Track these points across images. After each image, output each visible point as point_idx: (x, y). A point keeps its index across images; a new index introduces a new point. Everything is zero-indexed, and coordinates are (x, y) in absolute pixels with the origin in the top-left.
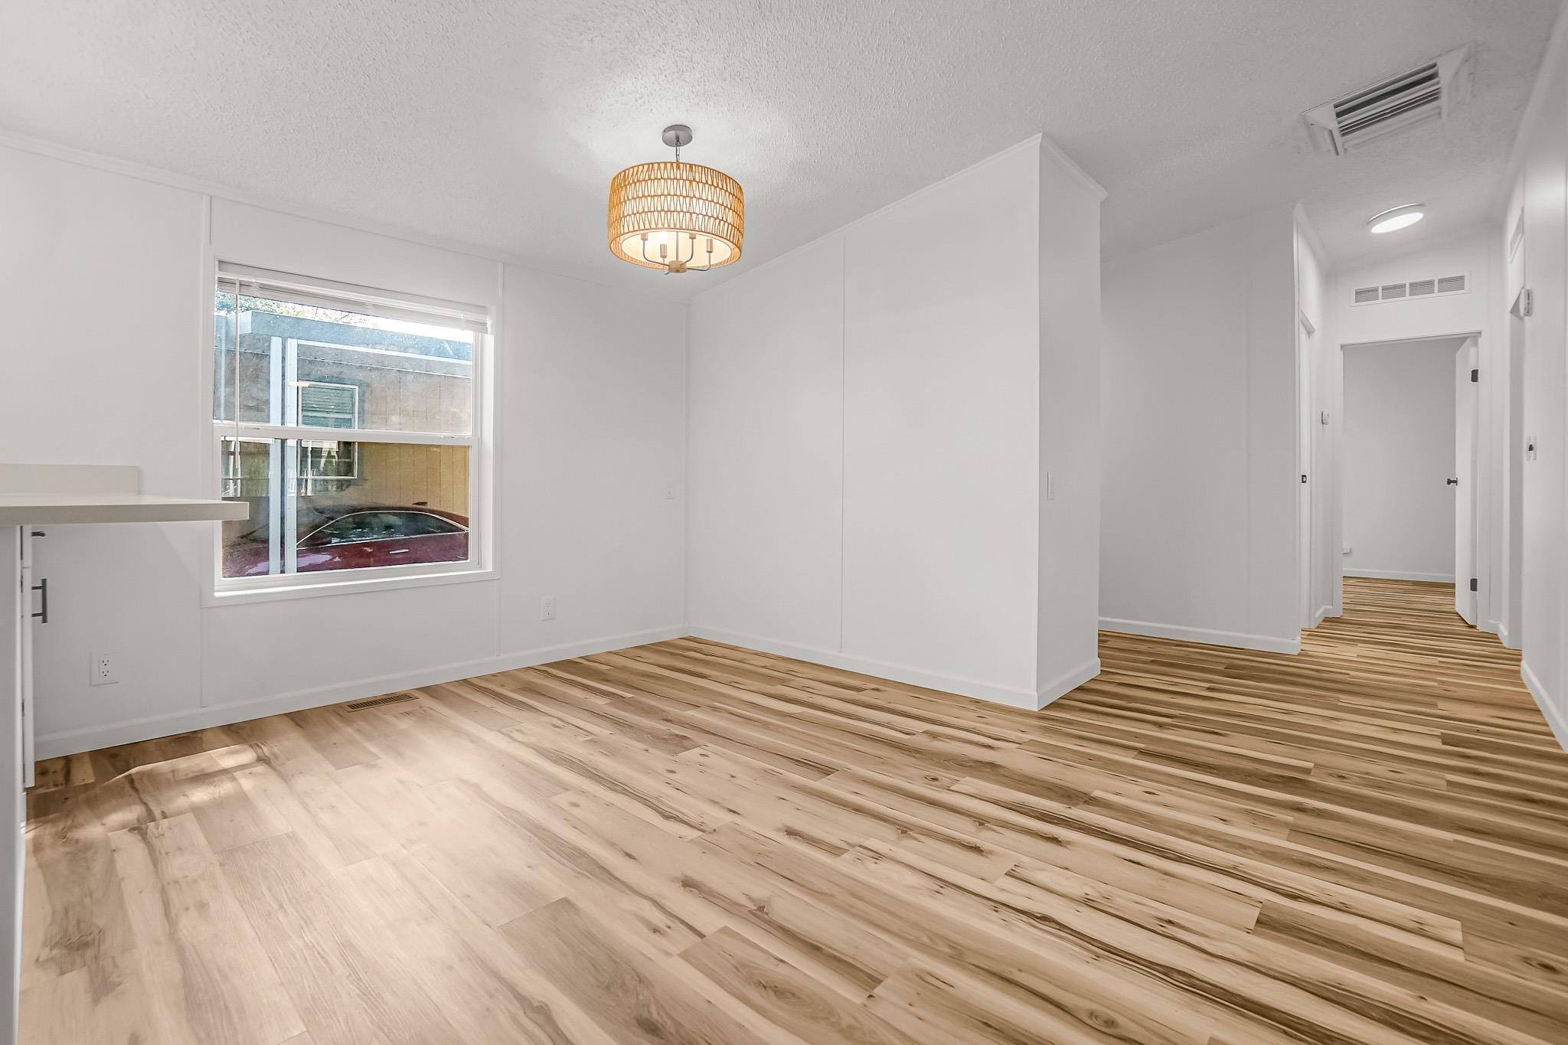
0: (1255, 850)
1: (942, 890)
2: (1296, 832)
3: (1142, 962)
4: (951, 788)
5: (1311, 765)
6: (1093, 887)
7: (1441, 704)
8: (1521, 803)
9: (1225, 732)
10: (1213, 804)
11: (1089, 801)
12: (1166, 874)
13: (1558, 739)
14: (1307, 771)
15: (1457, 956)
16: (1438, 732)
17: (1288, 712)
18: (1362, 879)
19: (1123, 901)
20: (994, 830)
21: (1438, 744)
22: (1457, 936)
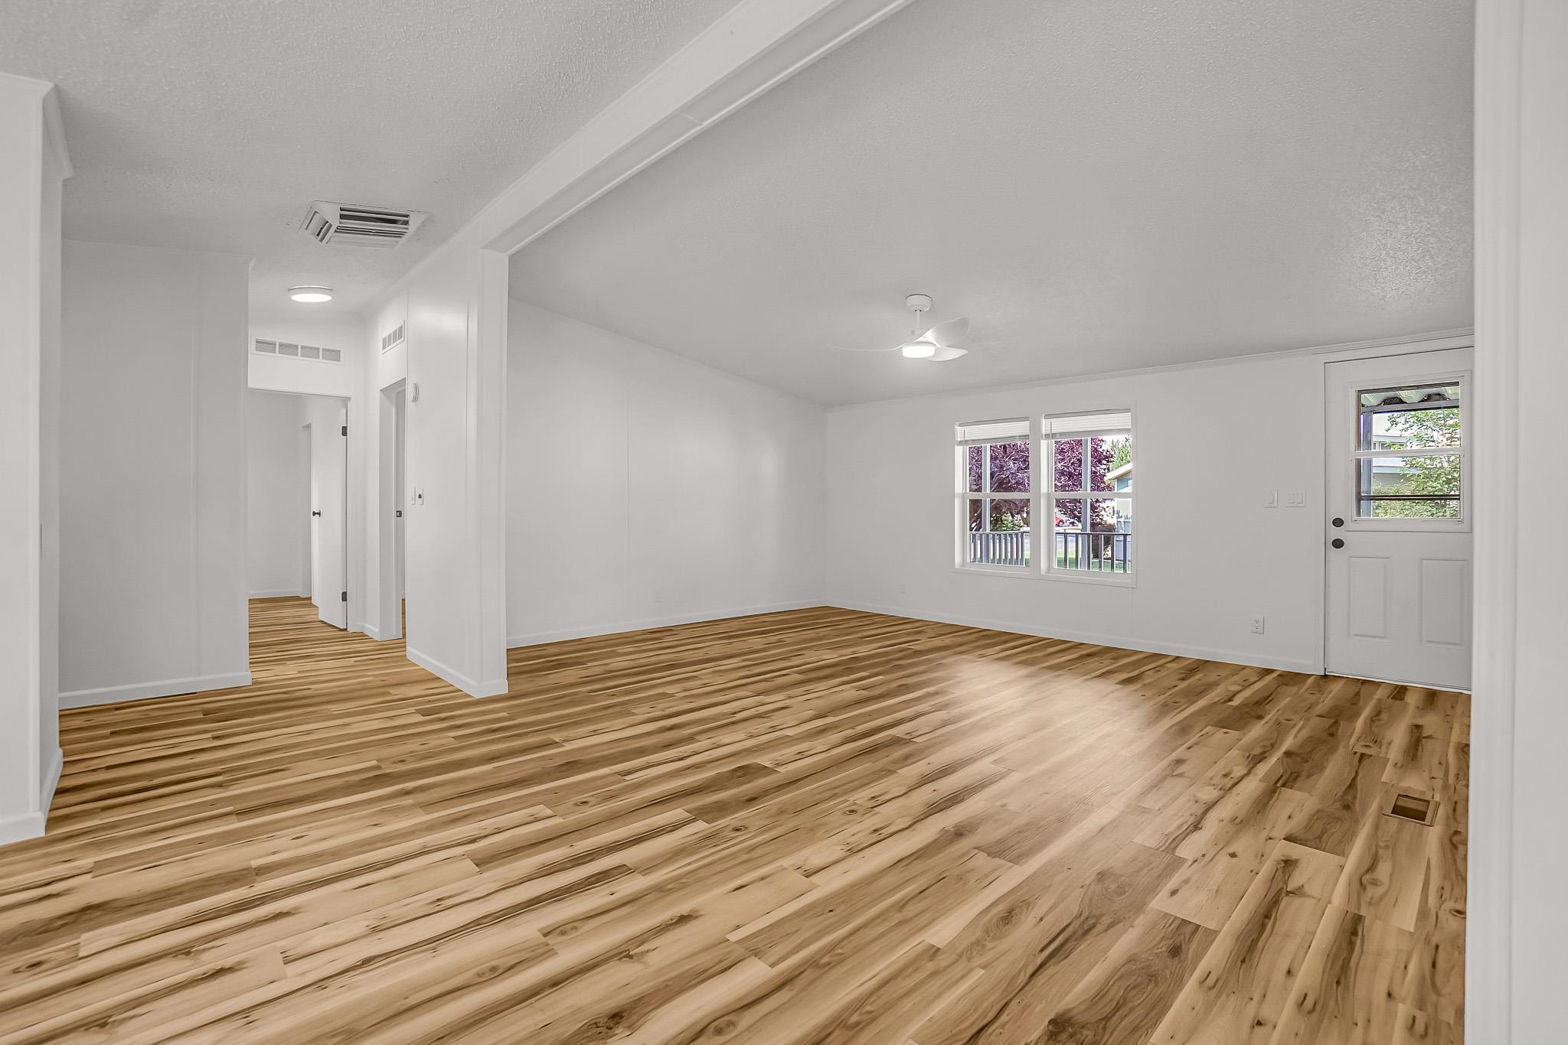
0: (420, 830)
1: (250, 1019)
2: (426, 806)
3: (460, 930)
4: (81, 955)
5: (375, 763)
6: (365, 919)
7: (393, 691)
8: (489, 735)
9: (286, 766)
10: (351, 820)
11: (262, 871)
12: (395, 878)
13: (466, 691)
14: (378, 768)
15: (558, 820)
16: (413, 710)
17: (309, 732)
18: (485, 811)
19: (395, 912)
20: (212, 948)
21: (420, 718)
22: (549, 812)
